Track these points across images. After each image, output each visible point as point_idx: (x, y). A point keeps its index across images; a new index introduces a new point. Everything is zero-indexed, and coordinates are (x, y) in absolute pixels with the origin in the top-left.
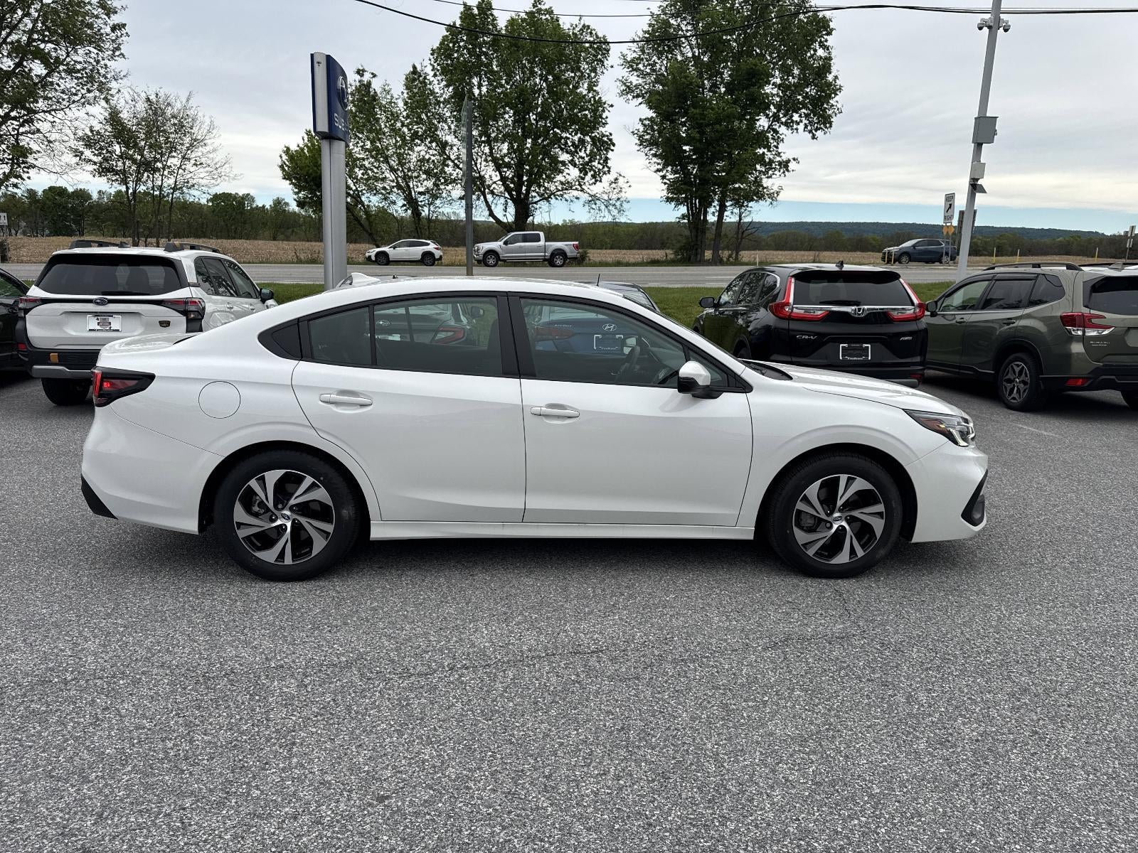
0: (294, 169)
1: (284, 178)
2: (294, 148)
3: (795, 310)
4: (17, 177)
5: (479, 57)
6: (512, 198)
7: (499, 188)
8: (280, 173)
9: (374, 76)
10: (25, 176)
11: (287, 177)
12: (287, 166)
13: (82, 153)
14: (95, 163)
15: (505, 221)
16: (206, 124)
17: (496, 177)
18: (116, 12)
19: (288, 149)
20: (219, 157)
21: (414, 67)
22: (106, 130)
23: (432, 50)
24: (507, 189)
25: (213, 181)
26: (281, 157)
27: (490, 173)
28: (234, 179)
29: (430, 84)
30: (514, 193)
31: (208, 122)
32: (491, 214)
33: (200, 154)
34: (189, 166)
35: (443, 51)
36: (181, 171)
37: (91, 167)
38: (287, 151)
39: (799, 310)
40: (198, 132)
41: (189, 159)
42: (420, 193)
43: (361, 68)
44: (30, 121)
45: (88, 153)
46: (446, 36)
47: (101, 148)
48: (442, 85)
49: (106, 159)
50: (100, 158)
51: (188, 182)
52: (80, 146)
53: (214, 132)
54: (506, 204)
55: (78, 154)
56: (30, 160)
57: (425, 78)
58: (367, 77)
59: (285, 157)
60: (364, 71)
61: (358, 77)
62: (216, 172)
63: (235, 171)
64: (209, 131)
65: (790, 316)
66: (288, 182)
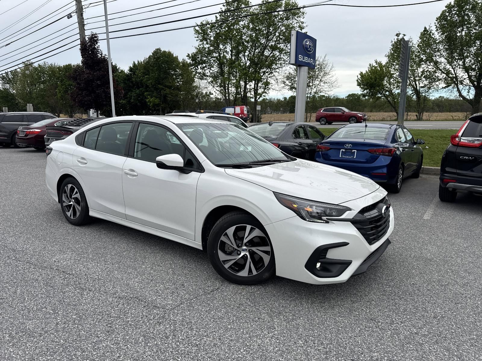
0: (362, 81)
1: (358, 85)
2: (364, 72)
3: (462, 140)
4: (265, 93)
5: (463, 17)
6: (474, 86)
7: (467, 81)
8: (356, 83)
9: (404, 35)
10: (268, 92)
11: (359, 85)
12: (360, 80)
13: (285, 82)
14: (289, 86)
15: (468, 97)
16: (330, 66)
17: (466, 76)
18: (304, 28)
19: (362, 73)
20: (333, 79)
21: (425, 28)
22: (295, 73)
23: (437, 18)
24: (471, 81)
25: (330, 89)
26: (358, 76)
27: (461, 74)
28: (338, 87)
29: (433, 35)
30: (475, 83)
31: (331, 65)
32: (461, 95)
33: (326, 79)
34: (322, 84)
35: (442, 18)
36: (319, 86)
37: (288, 87)
38: (361, 74)
39: (464, 140)
40: (327, 70)
41: (322, 81)
42: (422, 87)
43: (398, 33)
44: (272, 73)
45: (287, 82)
46: (445, 10)
47: (292, 80)
48: (440, 34)
49: (292, 84)
50: (291, 84)
51: (320, 90)
52: (285, 80)
53: (333, 69)
54: (470, 88)
55: (284, 83)
56: (270, 86)
57: (431, 32)
58: (401, 37)
59: (359, 76)
60: (400, 34)
61: (396, 37)
62: (332, 85)
63: (339, 84)
64: (331, 69)
65: (458, 144)
66: (359, 87)
